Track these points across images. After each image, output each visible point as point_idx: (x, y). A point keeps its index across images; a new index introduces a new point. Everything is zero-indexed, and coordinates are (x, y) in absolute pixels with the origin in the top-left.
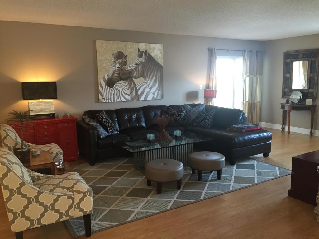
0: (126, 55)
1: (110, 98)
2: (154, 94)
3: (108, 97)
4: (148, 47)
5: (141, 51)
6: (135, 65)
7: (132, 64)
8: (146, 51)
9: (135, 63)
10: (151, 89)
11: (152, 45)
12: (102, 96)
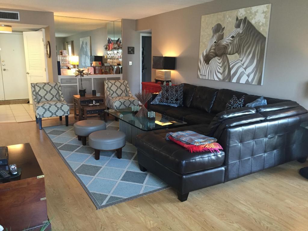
1: (205, 75)
3: (204, 74)
4: (248, 12)
5: (239, 19)
6: (231, 39)
7: (229, 37)
8: (246, 18)
9: (231, 36)
10: (245, 69)
12: (200, 72)
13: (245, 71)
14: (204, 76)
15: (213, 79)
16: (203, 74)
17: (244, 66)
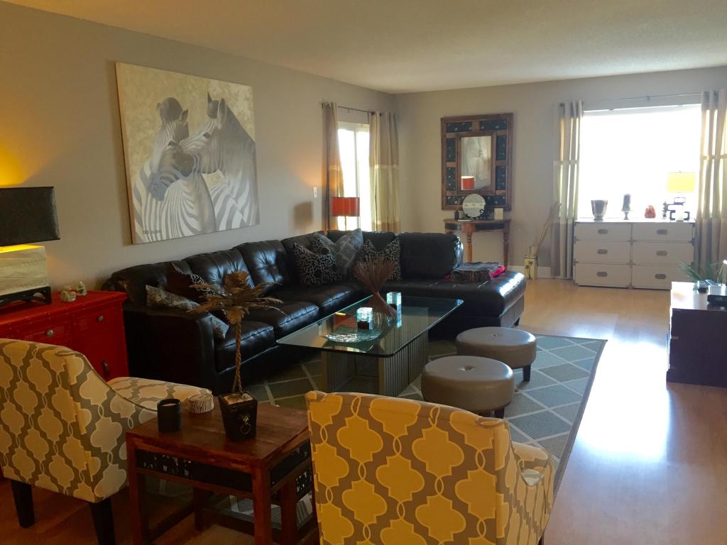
0: (184, 109)
1: (158, 229)
2: (242, 212)
3: (155, 227)
5: (213, 99)
6: (204, 138)
7: (199, 134)
8: (223, 101)
9: (203, 133)
10: (236, 199)
11: (234, 87)
12: (142, 226)
13: (237, 203)
14: (156, 232)
15: (181, 236)
16: (153, 229)
17: (234, 196)
